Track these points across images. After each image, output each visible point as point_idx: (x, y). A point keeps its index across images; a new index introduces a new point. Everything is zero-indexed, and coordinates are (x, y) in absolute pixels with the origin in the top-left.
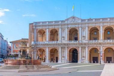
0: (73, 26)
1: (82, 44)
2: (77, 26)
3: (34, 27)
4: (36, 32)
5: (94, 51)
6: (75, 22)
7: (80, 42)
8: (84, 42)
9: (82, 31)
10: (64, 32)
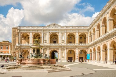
0: (54, 32)
1: (61, 47)
2: (57, 31)
3: (19, 31)
4: (20, 35)
5: (71, 52)
6: (55, 28)
7: (60, 45)
8: (63, 45)
9: (62, 36)
10: (46, 36)
